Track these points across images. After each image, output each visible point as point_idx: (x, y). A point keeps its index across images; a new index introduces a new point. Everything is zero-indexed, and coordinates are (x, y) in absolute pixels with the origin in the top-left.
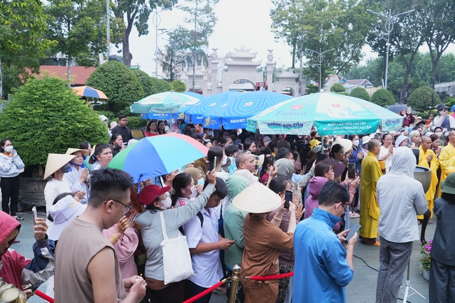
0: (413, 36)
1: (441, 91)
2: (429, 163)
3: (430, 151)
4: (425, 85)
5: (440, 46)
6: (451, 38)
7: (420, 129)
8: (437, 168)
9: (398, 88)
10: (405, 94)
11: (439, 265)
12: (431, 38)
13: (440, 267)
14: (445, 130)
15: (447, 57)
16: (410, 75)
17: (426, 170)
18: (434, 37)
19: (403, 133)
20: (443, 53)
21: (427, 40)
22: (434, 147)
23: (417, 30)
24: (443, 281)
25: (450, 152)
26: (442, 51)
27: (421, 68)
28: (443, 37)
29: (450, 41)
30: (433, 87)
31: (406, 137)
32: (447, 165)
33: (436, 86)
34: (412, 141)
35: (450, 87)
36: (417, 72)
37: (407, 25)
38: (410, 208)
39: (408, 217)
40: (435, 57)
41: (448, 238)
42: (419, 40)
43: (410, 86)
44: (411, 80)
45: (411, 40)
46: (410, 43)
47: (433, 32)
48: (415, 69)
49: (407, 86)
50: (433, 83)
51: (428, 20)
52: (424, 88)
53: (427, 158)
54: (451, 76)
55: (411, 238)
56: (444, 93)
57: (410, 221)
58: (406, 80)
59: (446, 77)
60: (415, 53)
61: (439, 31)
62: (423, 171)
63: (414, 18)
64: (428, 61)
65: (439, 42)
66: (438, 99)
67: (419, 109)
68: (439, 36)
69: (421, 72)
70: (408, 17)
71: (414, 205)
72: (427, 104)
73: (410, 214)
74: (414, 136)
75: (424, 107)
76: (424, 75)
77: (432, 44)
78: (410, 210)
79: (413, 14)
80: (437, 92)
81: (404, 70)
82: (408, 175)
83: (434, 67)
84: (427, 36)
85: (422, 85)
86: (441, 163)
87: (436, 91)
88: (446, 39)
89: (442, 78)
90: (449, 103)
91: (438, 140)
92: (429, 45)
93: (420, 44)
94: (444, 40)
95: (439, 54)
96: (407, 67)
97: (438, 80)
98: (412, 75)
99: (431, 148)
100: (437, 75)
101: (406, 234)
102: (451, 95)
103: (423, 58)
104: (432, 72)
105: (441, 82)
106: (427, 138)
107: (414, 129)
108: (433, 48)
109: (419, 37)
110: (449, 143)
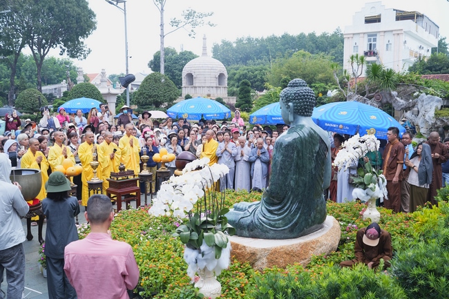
0: (14, 37)
1: (48, 93)
2: (39, 165)
3: (39, 153)
4: (33, 87)
5: (42, 50)
6: (51, 43)
7: (27, 132)
8: (48, 168)
9: (4, 90)
10: (13, 96)
11: (53, 261)
12: (33, 41)
13: (55, 263)
14: (51, 130)
15: (49, 60)
16: (16, 77)
17: (36, 171)
18: (36, 40)
19: (10, 137)
20: (46, 57)
21: (28, 43)
22: (43, 148)
23: (16, 31)
24: (59, 275)
25: (57, 151)
26: (44, 55)
27: (26, 70)
28: (44, 41)
29: (50, 46)
30: (40, 90)
31: (14, 141)
32: (56, 164)
33: (43, 88)
34: (21, 145)
35: (55, 89)
36: (23, 74)
37: (6, 25)
38: (10, 212)
39: (9, 222)
40: (39, 60)
41: (57, 234)
42: (20, 42)
43: (17, 89)
44: (17, 82)
45: (12, 41)
46: (11, 44)
47: (34, 36)
48: (20, 70)
49: (14, 88)
50: (39, 85)
51: (27, 23)
52: (31, 91)
53: (37, 160)
54: (55, 79)
55: (15, 242)
56: (51, 94)
57: (12, 226)
58: (12, 82)
59: (51, 79)
60: (18, 54)
61: (39, 35)
62: (33, 173)
63: (13, 19)
64: (33, 64)
65: (41, 46)
66: (45, 101)
67: (28, 111)
68: (40, 41)
69: (28, 74)
70: (5, 17)
71: (15, 210)
72: (35, 106)
73: (10, 219)
74: (23, 139)
75: (32, 109)
76: (30, 77)
77: (34, 47)
78: (10, 215)
79: (10, 15)
80: (45, 95)
81: (9, 71)
82: (4, 180)
83: (39, 70)
84: (28, 39)
85: (30, 87)
86: (50, 162)
87: (43, 93)
88: (47, 43)
89: (47, 80)
90: (56, 104)
91: (45, 141)
92: (32, 48)
93: (22, 46)
94: (45, 44)
95: (42, 57)
96: (12, 68)
97: (45, 83)
98: (18, 77)
99: (40, 149)
100: (43, 77)
101: (10, 240)
102: (58, 97)
103: (28, 60)
104: (37, 74)
105: (48, 84)
106: (35, 141)
107: (22, 132)
108: (36, 51)
109: (21, 39)
110: (55, 144)
